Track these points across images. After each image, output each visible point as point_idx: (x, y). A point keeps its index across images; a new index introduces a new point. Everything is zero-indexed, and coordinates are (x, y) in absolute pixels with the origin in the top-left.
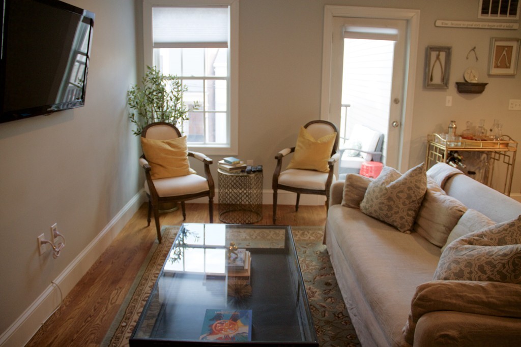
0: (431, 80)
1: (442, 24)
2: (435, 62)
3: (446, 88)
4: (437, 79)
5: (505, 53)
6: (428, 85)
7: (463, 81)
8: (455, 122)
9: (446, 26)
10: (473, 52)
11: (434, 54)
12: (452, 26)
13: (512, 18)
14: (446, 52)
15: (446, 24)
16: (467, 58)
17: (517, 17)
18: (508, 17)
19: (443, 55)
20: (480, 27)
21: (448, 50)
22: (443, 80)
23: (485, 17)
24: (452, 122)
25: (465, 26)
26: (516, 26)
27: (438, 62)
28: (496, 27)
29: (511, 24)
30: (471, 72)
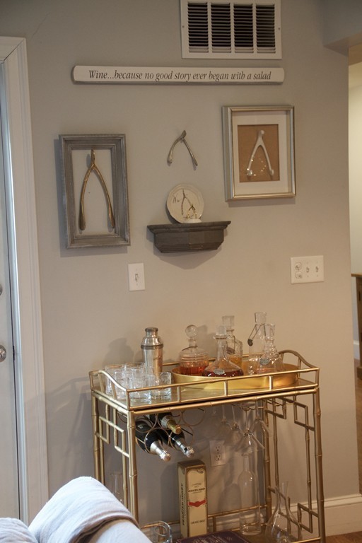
0: (82, 225)
1: (92, 76)
2: (87, 176)
3: (122, 242)
4: (97, 222)
5: (260, 142)
6: (73, 241)
7: (165, 221)
8: (157, 330)
9: (103, 80)
10: (181, 145)
11: (79, 158)
12: (118, 80)
13: (265, 55)
14: (111, 149)
15: (103, 75)
16: (169, 162)
17: (278, 53)
18: (255, 53)
19: (104, 158)
20: (191, 80)
21: (116, 144)
22: (113, 222)
23: (199, 54)
24: (148, 330)
25: (154, 80)
26: (277, 75)
27: (92, 175)
28: (230, 80)
29: (266, 71)
30: (184, 197)
